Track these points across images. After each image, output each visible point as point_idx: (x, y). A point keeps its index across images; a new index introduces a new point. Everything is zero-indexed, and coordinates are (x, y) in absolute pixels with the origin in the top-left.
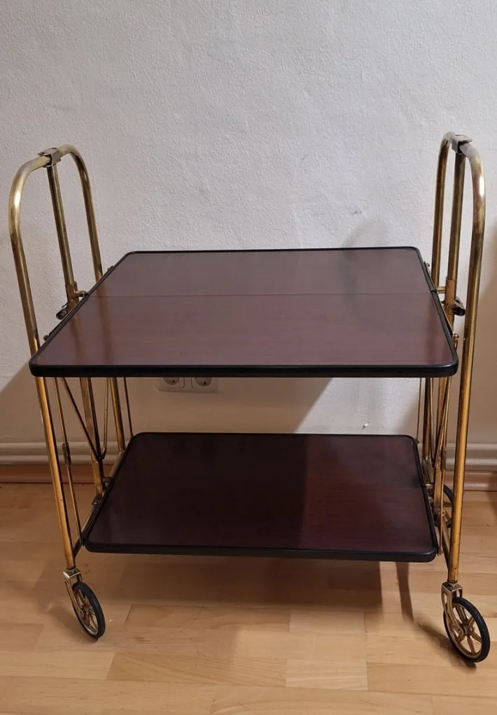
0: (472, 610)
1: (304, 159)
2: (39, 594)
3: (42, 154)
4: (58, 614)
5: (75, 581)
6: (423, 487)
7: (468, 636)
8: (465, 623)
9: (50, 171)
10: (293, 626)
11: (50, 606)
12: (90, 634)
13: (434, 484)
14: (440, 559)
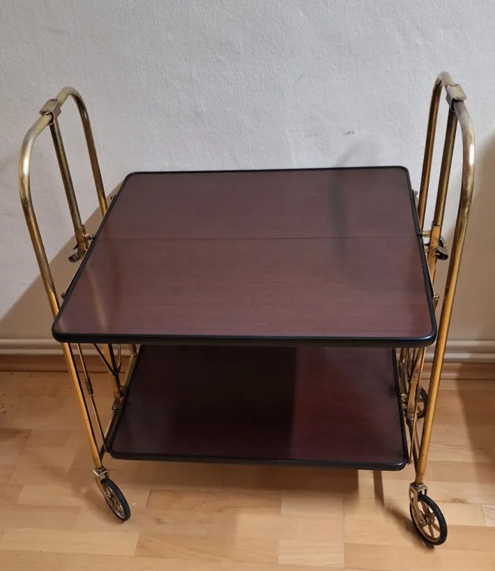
0: (434, 507)
1: (298, 80)
2: (73, 478)
3: (43, 113)
4: (90, 497)
5: (104, 477)
6: (399, 397)
7: (430, 525)
8: (427, 515)
9: (52, 128)
10: (284, 510)
11: (84, 490)
12: (120, 518)
13: (408, 394)
14: (410, 468)
